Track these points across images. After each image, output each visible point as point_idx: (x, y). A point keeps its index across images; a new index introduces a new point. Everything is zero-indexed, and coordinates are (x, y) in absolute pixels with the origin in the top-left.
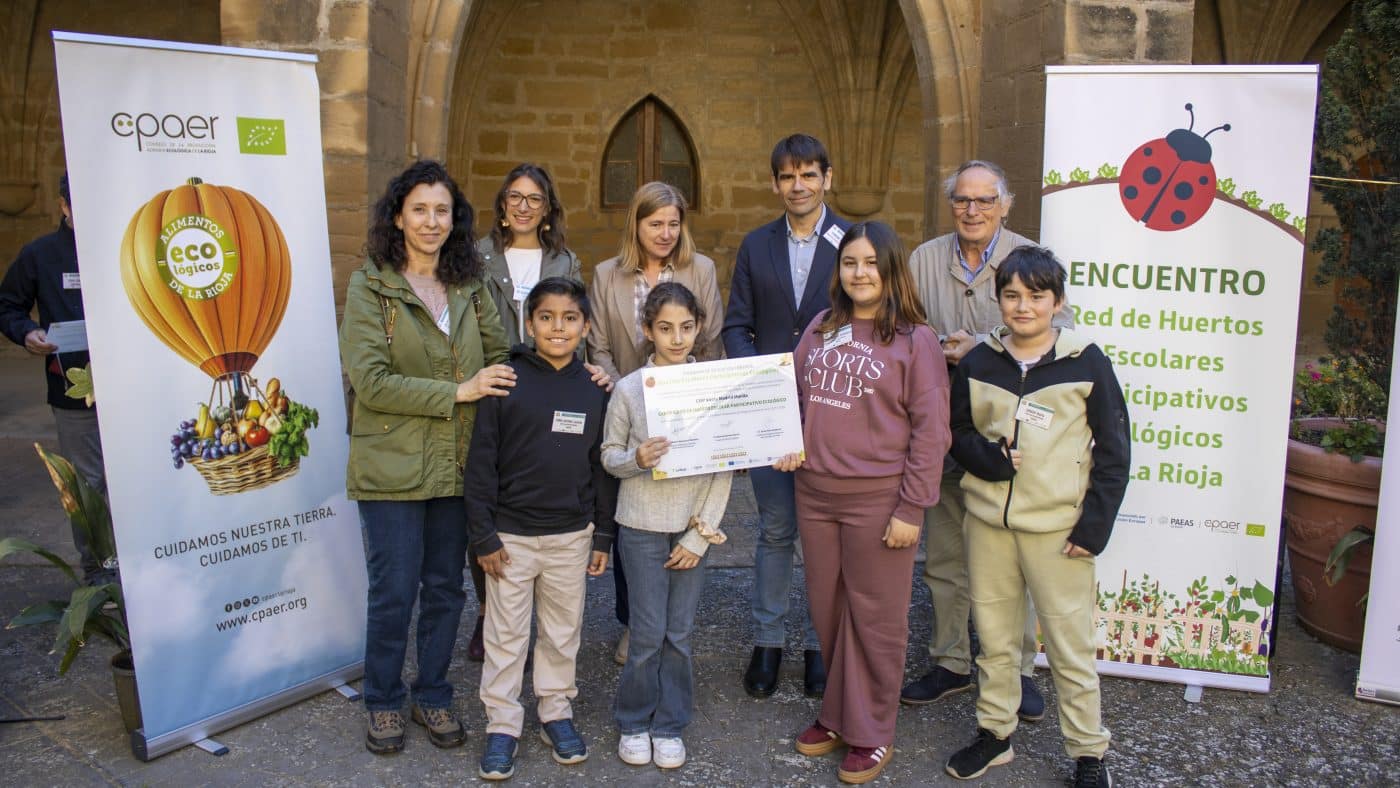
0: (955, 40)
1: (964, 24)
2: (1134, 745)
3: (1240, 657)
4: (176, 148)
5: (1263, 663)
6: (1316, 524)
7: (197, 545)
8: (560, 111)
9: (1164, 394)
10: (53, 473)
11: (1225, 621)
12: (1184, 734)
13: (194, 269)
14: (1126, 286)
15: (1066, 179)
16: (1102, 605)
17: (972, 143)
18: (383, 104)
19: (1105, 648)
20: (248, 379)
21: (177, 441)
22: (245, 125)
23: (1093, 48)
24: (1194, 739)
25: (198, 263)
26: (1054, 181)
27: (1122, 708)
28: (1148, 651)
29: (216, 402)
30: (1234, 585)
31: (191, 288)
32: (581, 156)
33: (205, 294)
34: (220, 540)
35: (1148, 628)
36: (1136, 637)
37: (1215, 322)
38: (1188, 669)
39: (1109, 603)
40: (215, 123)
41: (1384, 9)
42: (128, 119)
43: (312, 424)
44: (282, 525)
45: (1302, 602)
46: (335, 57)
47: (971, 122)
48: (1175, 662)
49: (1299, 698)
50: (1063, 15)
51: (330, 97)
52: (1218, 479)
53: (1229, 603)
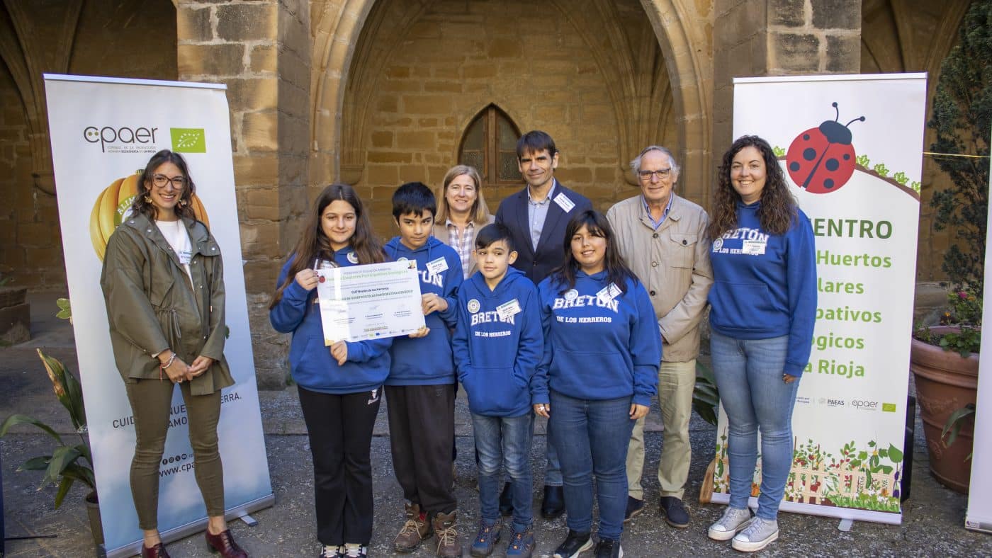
0: (696, 63)
1: (700, 49)
3: (880, 499)
4: (129, 149)
5: (896, 503)
6: (939, 402)
8: (428, 116)
10: (48, 369)
11: (868, 473)
12: (834, 554)
17: (708, 133)
18: (291, 115)
22: (178, 133)
23: (788, 64)
27: (791, 535)
28: (813, 494)
30: (874, 447)
32: (443, 148)
35: (813, 478)
36: (804, 484)
37: (856, 258)
38: (842, 507)
40: (155, 132)
41: (980, 32)
42: (94, 131)
45: (933, 459)
46: (255, 84)
47: (707, 118)
48: (833, 502)
49: (923, 529)
50: (766, 40)
51: (251, 111)
52: (861, 371)
53: (871, 460)
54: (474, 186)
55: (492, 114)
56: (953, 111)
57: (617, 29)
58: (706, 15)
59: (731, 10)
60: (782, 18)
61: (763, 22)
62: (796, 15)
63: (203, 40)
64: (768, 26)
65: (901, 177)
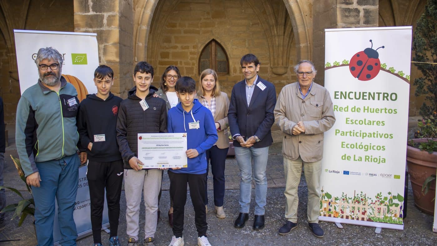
0: (304, 20)
1: (307, 15)
3: (393, 218)
5: (401, 220)
6: (419, 174)
8: (185, 45)
9: (366, 134)
10: (15, 163)
11: (388, 207)
14: (352, 99)
15: (332, 65)
16: (348, 201)
17: (311, 52)
18: (125, 46)
19: (349, 216)
22: (74, 56)
23: (346, 21)
26: (328, 66)
27: (354, 235)
28: (363, 216)
30: (391, 195)
32: (192, 59)
35: (363, 209)
36: (359, 212)
37: (381, 110)
38: (376, 222)
39: (350, 201)
40: (65, 55)
41: (434, 7)
45: (416, 199)
46: (109, 32)
47: (310, 45)
48: (372, 220)
49: (414, 232)
50: (336, 11)
51: (107, 44)
52: (384, 161)
53: (389, 201)
54: (214, 80)
55: (213, 43)
56: (422, 42)
57: (269, 6)
60: (344, 1)
61: (335, 2)
63: (85, 13)
64: (338, 4)
65: (401, 73)
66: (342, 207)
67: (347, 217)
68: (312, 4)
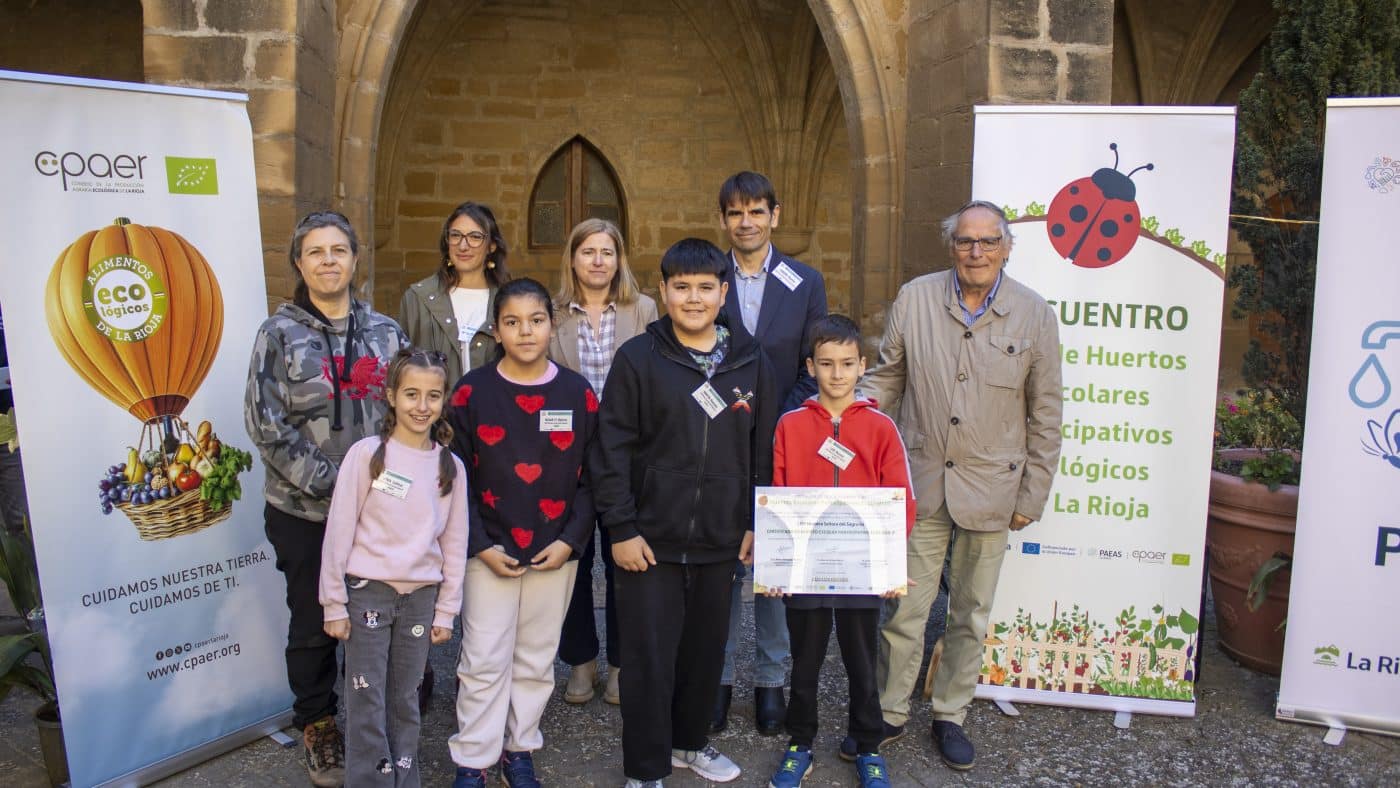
0: (883, 86)
1: (889, 65)
2: (1067, 771)
3: (1167, 683)
4: (103, 187)
5: (1189, 688)
6: (1236, 551)
7: (127, 593)
8: (487, 152)
9: (1092, 428)
11: (1153, 649)
12: (1115, 759)
13: (122, 311)
16: (1033, 635)
17: (898, 183)
18: (310, 144)
19: (1037, 679)
20: (178, 422)
21: (106, 486)
22: (174, 165)
23: (1015, 90)
24: (1124, 764)
25: (126, 305)
27: (1054, 736)
28: (1078, 679)
29: (146, 446)
30: (1161, 613)
31: (120, 330)
32: (509, 197)
33: (134, 337)
34: (150, 586)
35: (1078, 658)
36: (1066, 666)
37: (1140, 357)
38: (1117, 696)
39: (1041, 634)
40: (143, 162)
41: (1291, 55)
42: (53, 158)
43: (245, 467)
44: (214, 570)
46: (263, 96)
47: (897, 162)
48: (1105, 690)
49: (1223, 721)
50: (987, 57)
51: (257, 137)
52: (1145, 511)
53: (1156, 632)
54: (614, 250)
56: (1257, 159)
57: (758, 36)
58: (896, 19)
59: (934, 13)
60: (1010, 27)
61: (983, 28)
62: (1028, 22)
63: (183, 29)
64: (991, 36)
65: (1201, 247)
66: (1017, 653)
67: (1031, 684)
68: (907, 33)
